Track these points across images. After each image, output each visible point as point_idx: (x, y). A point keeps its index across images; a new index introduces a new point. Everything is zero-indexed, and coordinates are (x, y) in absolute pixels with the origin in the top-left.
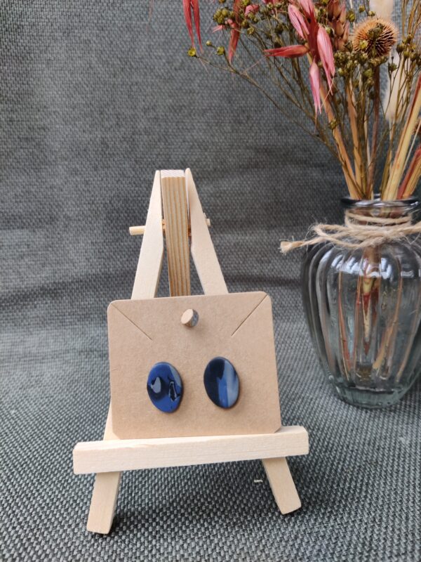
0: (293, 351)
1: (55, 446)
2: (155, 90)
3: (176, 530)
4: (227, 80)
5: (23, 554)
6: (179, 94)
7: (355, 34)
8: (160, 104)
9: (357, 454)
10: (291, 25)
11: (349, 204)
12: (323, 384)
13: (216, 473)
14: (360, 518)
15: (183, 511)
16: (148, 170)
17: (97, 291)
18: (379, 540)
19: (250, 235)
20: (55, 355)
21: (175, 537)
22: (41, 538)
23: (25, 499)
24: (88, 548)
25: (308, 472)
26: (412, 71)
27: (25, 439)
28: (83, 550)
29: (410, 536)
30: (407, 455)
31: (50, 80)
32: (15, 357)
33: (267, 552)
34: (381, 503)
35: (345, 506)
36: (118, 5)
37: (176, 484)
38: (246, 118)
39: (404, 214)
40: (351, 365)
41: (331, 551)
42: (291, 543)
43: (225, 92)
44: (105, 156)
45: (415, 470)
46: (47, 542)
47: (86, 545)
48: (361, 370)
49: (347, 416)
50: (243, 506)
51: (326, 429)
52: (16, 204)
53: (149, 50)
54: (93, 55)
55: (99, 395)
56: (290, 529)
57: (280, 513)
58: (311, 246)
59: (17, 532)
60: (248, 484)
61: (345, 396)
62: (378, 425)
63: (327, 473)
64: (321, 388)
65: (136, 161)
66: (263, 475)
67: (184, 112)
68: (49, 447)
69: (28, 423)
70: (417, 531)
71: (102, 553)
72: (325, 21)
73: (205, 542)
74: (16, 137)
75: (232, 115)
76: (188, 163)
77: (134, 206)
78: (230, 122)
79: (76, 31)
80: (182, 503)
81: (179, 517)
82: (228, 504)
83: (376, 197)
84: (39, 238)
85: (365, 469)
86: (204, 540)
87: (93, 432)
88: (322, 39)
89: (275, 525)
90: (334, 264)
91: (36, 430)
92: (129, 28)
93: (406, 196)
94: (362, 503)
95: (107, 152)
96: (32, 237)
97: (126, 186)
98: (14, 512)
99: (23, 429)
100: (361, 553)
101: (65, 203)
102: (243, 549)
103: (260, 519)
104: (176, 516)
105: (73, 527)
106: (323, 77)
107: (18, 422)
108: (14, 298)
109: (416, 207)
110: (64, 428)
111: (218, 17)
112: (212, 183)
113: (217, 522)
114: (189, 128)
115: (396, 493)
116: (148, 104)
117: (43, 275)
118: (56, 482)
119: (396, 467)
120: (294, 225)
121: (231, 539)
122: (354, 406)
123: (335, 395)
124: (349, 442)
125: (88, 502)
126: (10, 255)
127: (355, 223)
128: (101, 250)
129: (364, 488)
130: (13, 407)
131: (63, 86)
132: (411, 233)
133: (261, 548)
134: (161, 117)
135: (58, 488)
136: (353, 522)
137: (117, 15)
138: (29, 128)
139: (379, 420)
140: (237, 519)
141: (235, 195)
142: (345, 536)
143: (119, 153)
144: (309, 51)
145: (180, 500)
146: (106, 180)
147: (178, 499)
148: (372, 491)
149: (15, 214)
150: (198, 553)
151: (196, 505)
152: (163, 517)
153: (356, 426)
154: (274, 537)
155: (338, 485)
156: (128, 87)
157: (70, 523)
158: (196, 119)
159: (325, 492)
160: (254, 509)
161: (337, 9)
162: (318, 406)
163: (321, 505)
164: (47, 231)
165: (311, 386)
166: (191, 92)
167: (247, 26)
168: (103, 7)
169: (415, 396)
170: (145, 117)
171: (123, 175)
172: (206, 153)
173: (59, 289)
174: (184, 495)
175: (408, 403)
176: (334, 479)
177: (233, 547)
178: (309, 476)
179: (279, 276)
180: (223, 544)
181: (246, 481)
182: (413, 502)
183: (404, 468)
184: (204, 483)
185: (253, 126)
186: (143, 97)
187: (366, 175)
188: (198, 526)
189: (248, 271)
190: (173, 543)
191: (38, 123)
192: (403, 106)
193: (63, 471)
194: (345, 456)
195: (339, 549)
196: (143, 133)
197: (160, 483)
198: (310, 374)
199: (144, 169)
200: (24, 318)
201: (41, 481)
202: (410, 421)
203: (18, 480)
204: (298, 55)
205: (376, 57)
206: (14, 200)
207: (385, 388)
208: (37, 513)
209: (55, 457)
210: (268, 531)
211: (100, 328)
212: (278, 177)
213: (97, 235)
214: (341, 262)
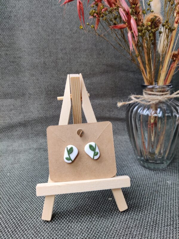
0: (123, 147)
1: (27, 187)
2: (65, 42)
3: (78, 219)
4: (94, 37)
5: (16, 230)
6: (75, 43)
7: (146, 19)
8: (67, 47)
9: (150, 188)
10: (120, 16)
11: (144, 87)
12: (135, 160)
13: (93, 196)
14: (152, 212)
15: (80, 211)
16: (63, 74)
17: (42, 124)
18: (159, 220)
19: (105, 100)
20: (25, 151)
21: (77, 222)
22: (23, 223)
23: (15, 209)
24: (42, 227)
25: (130, 195)
26: (168, 34)
27: (14, 185)
29: (172, 219)
30: (170, 188)
31: (22, 38)
32: (9, 151)
33: (115, 227)
34: (160, 207)
35: (146, 208)
36: (50, 7)
37: (77, 201)
38: (102, 53)
39: (166, 91)
40: (147, 152)
41: (141, 225)
42: (124, 222)
43: (94, 42)
44: (45, 69)
45: (173, 194)
46: (26, 225)
48: (151, 154)
49: (145, 173)
50: (104, 209)
51: (137, 178)
52: (9, 89)
53: (63, 26)
54: (40, 28)
56: (124, 217)
57: (119, 211)
58: (130, 104)
59: (13, 221)
60: (106, 200)
61: (144, 165)
62: (158, 176)
63: (138, 195)
64: (135, 162)
65: (58, 70)
66: (112, 196)
67: (77, 50)
68: (24, 188)
69: (15, 179)
70: (175, 217)
71: (48, 228)
72: (134, 14)
73: (90, 223)
74: (8, 61)
75: (97, 51)
76: (79, 71)
77: (57, 89)
78: (96, 55)
79: (33, 18)
80: (80, 208)
81: (79, 214)
82: (98, 208)
83: (155, 84)
84: (18, 102)
85: (153, 193)
86: (89, 223)
88: (133, 22)
89: (117, 216)
90: (139, 111)
91: (18, 181)
92: (55, 17)
93: (168, 83)
94: (152, 207)
95: (46, 67)
96: (15, 102)
97: (54, 81)
98: (11, 214)
99: (13, 181)
100: (153, 225)
101: (29, 88)
102: (105, 226)
103: (112, 214)
104: (77, 213)
105: (36, 219)
106: (133, 37)
107: (11, 178)
108: (8, 127)
109: (171, 88)
110: (30, 180)
111: (91, 13)
112: (89, 79)
113: (94, 216)
114: (79, 57)
115: (166, 203)
116: (62, 47)
117: (20, 118)
118: (28, 202)
119: (166, 193)
120: (123, 96)
121: (100, 222)
122: (148, 169)
123: (140, 165)
124: (147, 183)
125: (42, 209)
126: (6, 110)
127: (147, 95)
128: (44, 107)
129: (153, 201)
130: (8, 172)
131: (28, 40)
132: (170, 98)
133: (112, 225)
135: (29, 204)
136: (149, 214)
137: (49, 12)
138: (14, 57)
139: (158, 174)
140: (102, 214)
141: (99, 84)
142: (146, 219)
143: (51, 67)
144: (127, 26)
146: (46, 78)
147: (78, 207)
148: (156, 202)
149: (8, 93)
150: (87, 228)
151: (86, 209)
152: (72, 214)
153: (149, 177)
154: (117, 221)
155: (143, 200)
156: (54, 40)
157: (35, 217)
158: (82, 53)
159: (137, 203)
160: (109, 210)
161: (138, 10)
162: (134, 169)
163: (136, 208)
164: (21, 99)
165: (131, 161)
166: (80, 42)
167: (103, 17)
168: (44, 9)
169: (173, 164)
170: (61, 52)
171: (53, 76)
172: (86, 67)
173: (27, 123)
174: (80, 205)
175: (170, 167)
176: (141, 198)
177: (101, 225)
178: (131, 197)
179: (117, 117)
180: (97, 224)
181: (105, 199)
182: (173, 206)
183: (169, 193)
184: (88, 200)
185: (105, 56)
186: (60, 45)
187: (151, 76)
188: (87, 217)
189: (104, 115)
190: (77, 224)
191: (17, 55)
192: (165, 48)
193: (30, 197)
194: (145, 189)
195: (144, 224)
196: (61, 59)
197: (70, 200)
198: (130, 157)
199: (61, 74)
200: (12, 135)
201: (21, 201)
202: (171, 175)
203: (12, 201)
204: (123, 28)
205: (154, 28)
206: (8, 87)
207: (160, 161)
208: (21, 214)
209: (27, 192)
210: (115, 218)
211: (44, 139)
212: (116, 76)
213: (42, 101)
214: (142, 110)
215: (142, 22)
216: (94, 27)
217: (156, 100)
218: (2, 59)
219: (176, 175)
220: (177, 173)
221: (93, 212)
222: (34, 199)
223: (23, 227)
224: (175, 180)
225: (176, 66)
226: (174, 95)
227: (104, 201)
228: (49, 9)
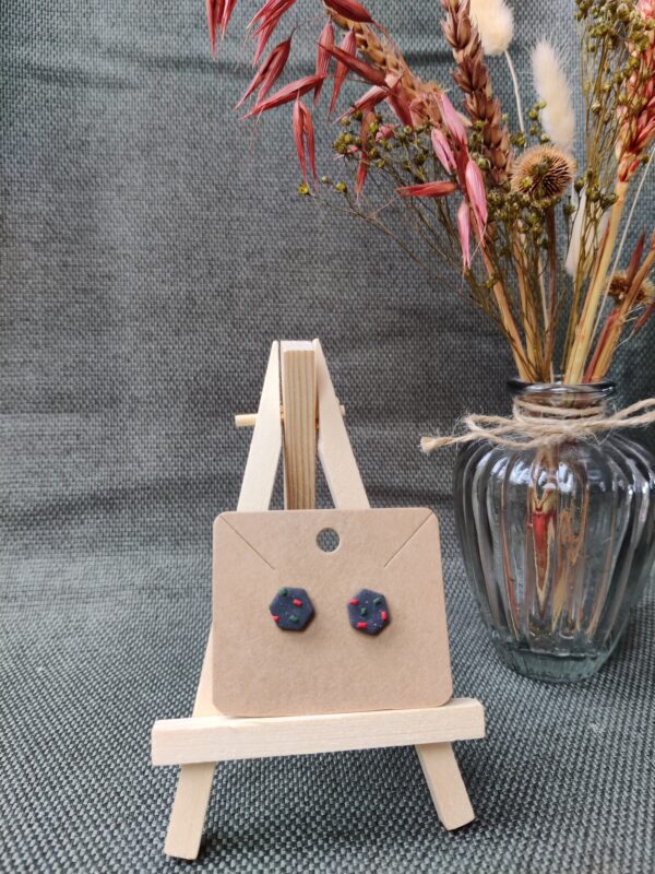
2: (263, 228)
3: (256, 837)
5: (40, 861)
6: (296, 234)
7: (520, 167)
8: (269, 246)
9: (526, 744)
11: (518, 388)
12: (487, 646)
13: (320, 764)
14: (518, 831)
17: (170, 502)
18: (542, 861)
20: (105, 593)
21: (253, 847)
22: (66, 841)
23: (48, 788)
24: (130, 857)
27: (54, 707)
28: (124, 860)
29: (586, 860)
30: (598, 748)
31: (120, 212)
32: (49, 593)
34: (552, 813)
35: (500, 815)
37: (262, 776)
38: (388, 268)
39: (593, 403)
42: (416, 862)
43: (360, 232)
44: (190, 316)
45: (607, 769)
46: (74, 847)
47: (127, 853)
49: (517, 692)
50: (353, 810)
52: (65, 378)
53: (256, 175)
54: (181, 181)
55: (163, 652)
56: (416, 844)
59: (33, 831)
61: (516, 663)
62: (561, 706)
64: (484, 652)
65: (232, 323)
67: (302, 258)
68: (87, 719)
69: (60, 686)
70: (598, 853)
72: (479, 149)
73: (295, 856)
74: (70, 287)
75: (368, 263)
78: (366, 273)
79: (159, 149)
80: (267, 803)
81: (262, 820)
82: (332, 806)
83: (557, 380)
84: (94, 426)
85: (535, 765)
86: (293, 852)
87: (150, 701)
88: (472, 175)
89: (396, 838)
90: (495, 470)
91: (70, 696)
92: (231, 145)
93: (597, 378)
94: (524, 811)
95: (194, 311)
96: (84, 424)
97: (218, 357)
98: (31, 805)
99: (53, 694)
101: (133, 378)
105: (112, 828)
107: (47, 683)
108: (54, 509)
109: (611, 394)
110: (110, 694)
111: (338, 144)
112: (337, 355)
113: (314, 830)
114: (308, 279)
115: (575, 801)
116: (253, 246)
117: (96, 478)
119: (580, 765)
121: (332, 853)
122: (529, 678)
123: (503, 663)
124: (516, 729)
126: (52, 449)
127: (526, 415)
128: (178, 446)
129: (530, 792)
130: (40, 662)
131: (138, 221)
132: (601, 430)
134: (270, 265)
136: (508, 836)
137: (215, 129)
138: (89, 276)
139: (564, 699)
141: (371, 373)
142: (494, 854)
143: (211, 311)
145: (265, 799)
146: (191, 348)
148: (542, 796)
149: (62, 392)
150: (283, 870)
151: (287, 806)
153: (529, 707)
154: (392, 854)
155: (493, 787)
156: (226, 223)
157: (109, 821)
158: (318, 268)
160: (369, 814)
161: (496, 134)
162: (477, 677)
164: (105, 415)
165: (471, 648)
166: (314, 231)
167: (377, 156)
168: (197, 119)
169: (622, 666)
170: (247, 263)
171: (215, 343)
172: (331, 315)
173: (117, 498)
175: (610, 676)
176: (488, 778)
179: (431, 489)
180: (320, 859)
182: (599, 814)
183: (591, 766)
184: (302, 777)
185: (397, 278)
186: (247, 237)
188: (288, 834)
190: (250, 854)
191: (101, 269)
194: (508, 747)
196: (245, 286)
198: (471, 632)
200: (66, 538)
202: (610, 702)
204: (445, 194)
205: (544, 196)
206: (62, 373)
207: (572, 652)
208: (64, 808)
209: (94, 734)
210: (385, 845)
211: (171, 557)
212: (432, 349)
213: (175, 424)
214: (505, 468)
215: (509, 175)
216: (345, 190)
217: (554, 436)
218: (49, 281)
219: (627, 705)
220: (629, 698)
221: (313, 819)
222: (114, 761)
223: (64, 854)
224: (620, 721)
225: (624, 321)
226: (618, 420)
227: (357, 783)
228: (214, 120)
